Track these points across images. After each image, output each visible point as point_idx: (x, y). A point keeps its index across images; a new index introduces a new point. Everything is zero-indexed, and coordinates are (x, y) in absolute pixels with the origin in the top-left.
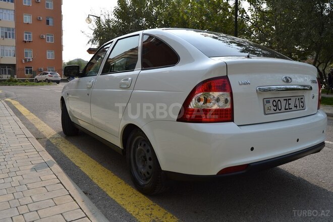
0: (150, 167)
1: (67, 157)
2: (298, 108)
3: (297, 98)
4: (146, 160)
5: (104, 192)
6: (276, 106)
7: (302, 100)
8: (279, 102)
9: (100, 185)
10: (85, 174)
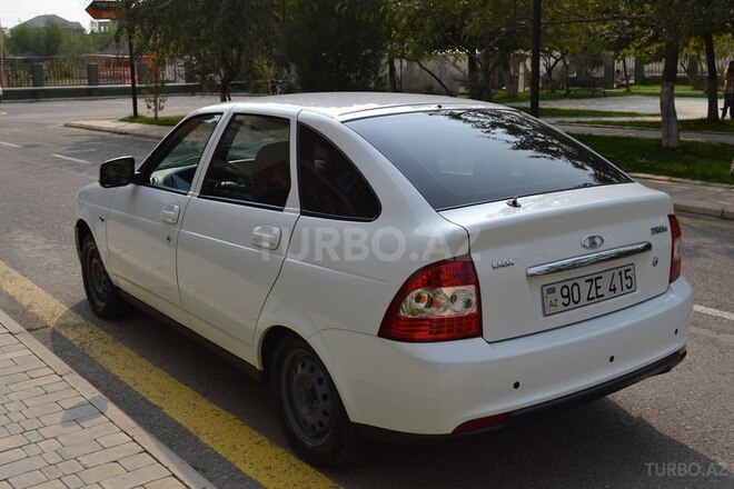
0: (325, 413)
1: (123, 382)
2: (618, 291)
3: (617, 272)
4: (316, 398)
5: (231, 464)
6: (568, 296)
7: (628, 274)
8: (575, 287)
9: (217, 448)
10: (179, 425)
